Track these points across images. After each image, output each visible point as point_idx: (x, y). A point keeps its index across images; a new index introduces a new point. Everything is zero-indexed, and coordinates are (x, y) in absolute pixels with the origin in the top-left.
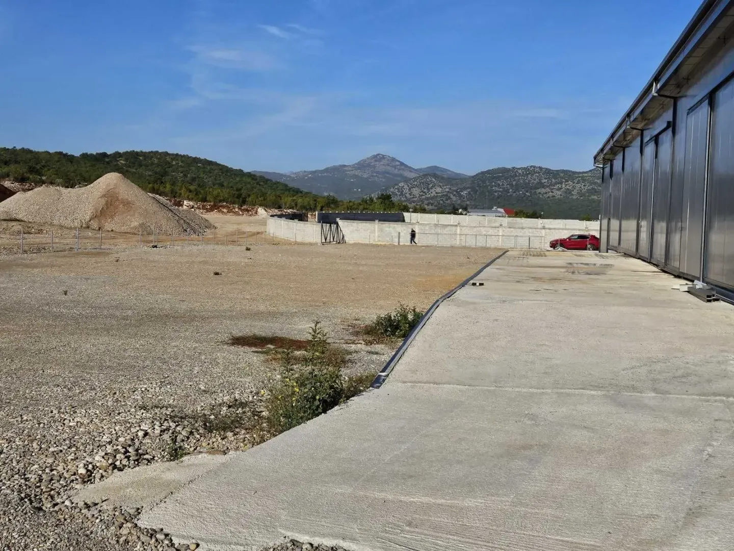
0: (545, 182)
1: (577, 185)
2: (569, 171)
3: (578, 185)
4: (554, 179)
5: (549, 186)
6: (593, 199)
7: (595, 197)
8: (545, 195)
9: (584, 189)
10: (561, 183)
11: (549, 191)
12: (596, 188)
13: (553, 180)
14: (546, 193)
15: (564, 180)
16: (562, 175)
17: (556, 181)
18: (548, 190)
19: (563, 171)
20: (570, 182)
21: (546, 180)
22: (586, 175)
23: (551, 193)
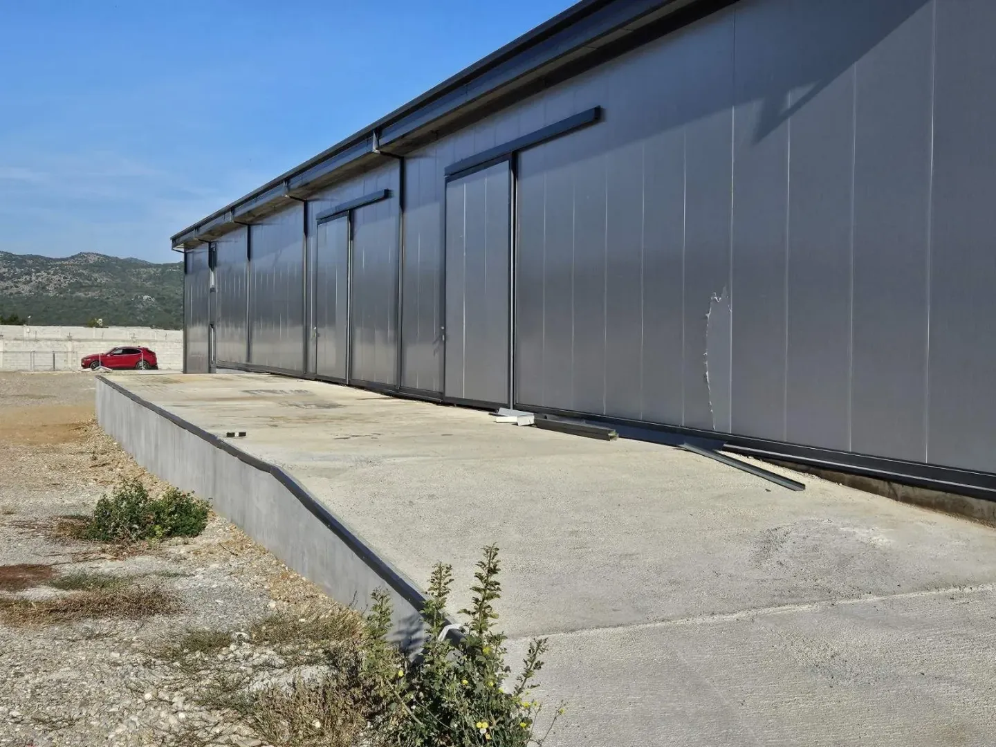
0: (4, 273)
1: (54, 277)
2: (41, 257)
3: (56, 278)
4: (19, 268)
5: (12, 277)
6: (79, 297)
7: (82, 295)
8: (5, 291)
9: (65, 282)
10: (29, 274)
11: (12, 284)
12: (82, 281)
13: (17, 270)
14: (7, 288)
15: (33, 270)
16: (30, 262)
17: (22, 272)
18: (9, 283)
19: (31, 257)
20: (43, 273)
21: (6, 270)
22: (67, 262)
23: (15, 288)
